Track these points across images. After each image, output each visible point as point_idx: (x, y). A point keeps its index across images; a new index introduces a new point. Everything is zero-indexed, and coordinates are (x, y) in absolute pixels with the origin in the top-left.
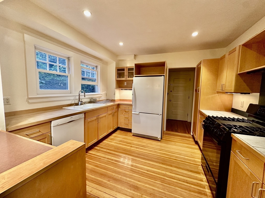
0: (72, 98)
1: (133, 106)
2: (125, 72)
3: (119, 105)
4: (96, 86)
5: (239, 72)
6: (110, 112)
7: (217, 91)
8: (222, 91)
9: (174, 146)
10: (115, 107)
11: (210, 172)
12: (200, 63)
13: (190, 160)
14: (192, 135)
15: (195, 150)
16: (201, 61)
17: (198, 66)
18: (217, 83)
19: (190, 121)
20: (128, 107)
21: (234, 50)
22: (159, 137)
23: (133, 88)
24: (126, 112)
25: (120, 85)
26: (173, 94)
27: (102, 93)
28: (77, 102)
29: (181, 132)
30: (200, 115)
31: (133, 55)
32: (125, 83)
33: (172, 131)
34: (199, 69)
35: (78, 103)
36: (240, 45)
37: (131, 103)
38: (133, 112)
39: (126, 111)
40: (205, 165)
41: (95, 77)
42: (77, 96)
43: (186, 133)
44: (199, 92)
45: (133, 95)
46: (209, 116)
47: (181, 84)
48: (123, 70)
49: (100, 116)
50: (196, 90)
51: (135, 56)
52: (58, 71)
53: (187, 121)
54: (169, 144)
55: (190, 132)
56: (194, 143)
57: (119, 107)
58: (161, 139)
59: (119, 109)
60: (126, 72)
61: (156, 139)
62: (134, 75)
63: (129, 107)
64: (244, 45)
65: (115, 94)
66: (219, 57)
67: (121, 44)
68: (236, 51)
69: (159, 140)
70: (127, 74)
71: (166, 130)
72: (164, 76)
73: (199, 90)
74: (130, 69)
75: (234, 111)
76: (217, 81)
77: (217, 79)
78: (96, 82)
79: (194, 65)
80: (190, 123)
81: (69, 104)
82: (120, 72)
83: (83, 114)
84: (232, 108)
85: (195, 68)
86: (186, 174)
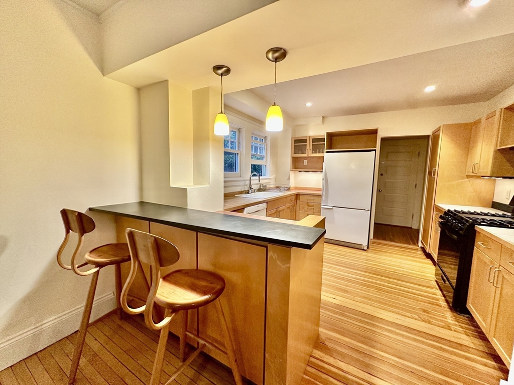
0: (242, 183)
1: (323, 198)
2: (307, 143)
3: (298, 196)
4: (264, 167)
5: (500, 146)
6: (288, 205)
7: (466, 174)
8: (474, 174)
9: (390, 258)
10: (294, 197)
11: (447, 282)
12: (438, 130)
13: (418, 275)
14: (421, 247)
15: (426, 265)
16: (440, 127)
17: (434, 133)
18: (467, 162)
19: (416, 228)
20: (312, 198)
21: (493, 115)
22: (365, 244)
23: (324, 170)
24: (308, 206)
25: (297, 164)
26: (387, 180)
27: (271, 178)
28: (246, 189)
29: (400, 242)
30: (436, 211)
31: (321, 118)
32: (306, 161)
33: (385, 239)
34: (436, 137)
35: (249, 191)
36: (502, 109)
37: (320, 193)
38: (322, 206)
39: (310, 204)
40: (440, 277)
41: (264, 154)
42: (247, 180)
43: (409, 244)
44: (434, 175)
45: (323, 179)
46: (449, 210)
47: (402, 161)
48: (304, 141)
49: (280, 209)
50: (430, 173)
51: (323, 117)
52: (229, 148)
53: (411, 228)
54: (383, 255)
55: (418, 243)
56: (424, 257)
57: (298, 199)
58: (368, 248)
59: (298, 201)
60: (309, 145)
61: (359, 247)
62: (325, 150)
63: (314, 198)
64: (507, 108)
65: (289, 179)
66: (472, 121)
67: (309, 104)
68: (496, 116)
69: (365, 248)
70: (311, 148)
71: (374, 238)
72: (375, 150)
73: (434, 172)
74: (317, 140)
75: (495, 205)
76: (467, 158)
77: (468, 156)
78: (264, 160)
79: (428, 132)
80: (418, 231)
81: (239, 192)
82: (299, 144)
83: (265, 204)
84: (493, 202)
85: (428, 136)
86: (411, 287)
